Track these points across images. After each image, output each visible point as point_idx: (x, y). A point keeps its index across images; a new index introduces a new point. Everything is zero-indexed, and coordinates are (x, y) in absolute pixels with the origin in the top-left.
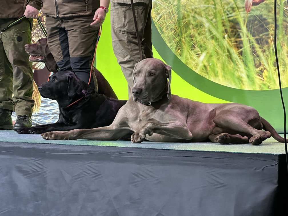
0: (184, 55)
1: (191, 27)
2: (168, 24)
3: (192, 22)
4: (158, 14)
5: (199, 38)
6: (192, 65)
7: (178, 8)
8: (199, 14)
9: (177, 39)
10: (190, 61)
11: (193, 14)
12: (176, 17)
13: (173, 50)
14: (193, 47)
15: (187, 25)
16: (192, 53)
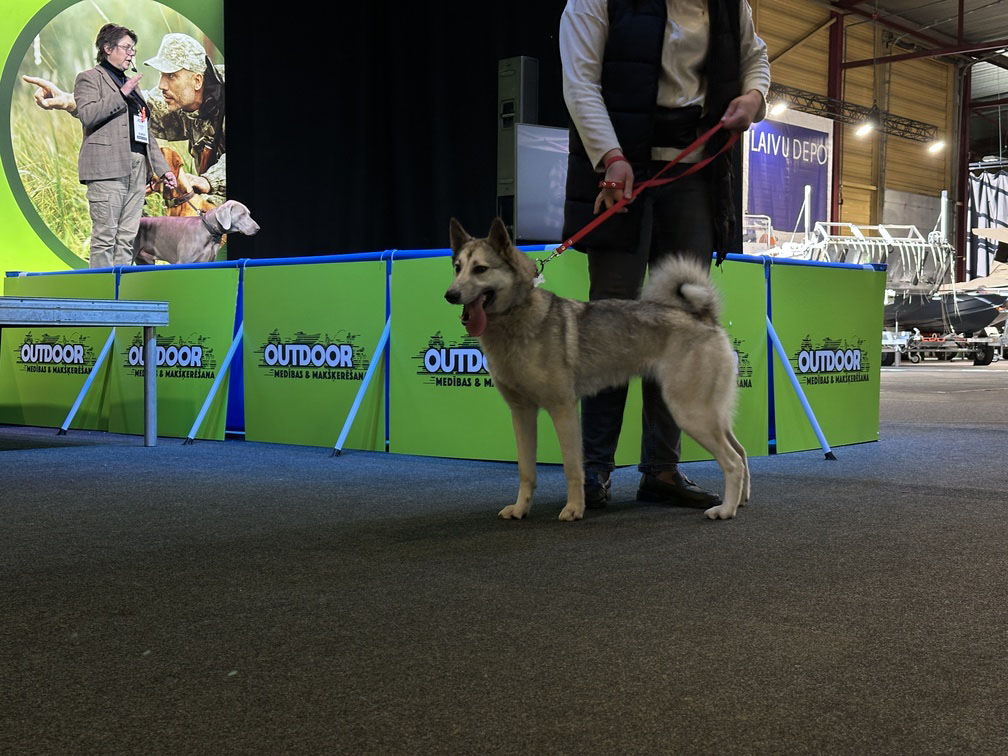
0: (67, 237)
1: (73, 209)
2: (46, 202)
3: (74, 204)
4: (34, 189)
5: (82, 223)
6: (77, 250)
7: (58, 187)
8: (82, 197)
9: (58, 220)
10: (73, 245)
11: (75, 196)
12: (56, 195)
13: (54, 232)
14: (76, 231)
15: (69, 207)
16: (76, 237)
